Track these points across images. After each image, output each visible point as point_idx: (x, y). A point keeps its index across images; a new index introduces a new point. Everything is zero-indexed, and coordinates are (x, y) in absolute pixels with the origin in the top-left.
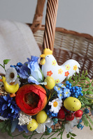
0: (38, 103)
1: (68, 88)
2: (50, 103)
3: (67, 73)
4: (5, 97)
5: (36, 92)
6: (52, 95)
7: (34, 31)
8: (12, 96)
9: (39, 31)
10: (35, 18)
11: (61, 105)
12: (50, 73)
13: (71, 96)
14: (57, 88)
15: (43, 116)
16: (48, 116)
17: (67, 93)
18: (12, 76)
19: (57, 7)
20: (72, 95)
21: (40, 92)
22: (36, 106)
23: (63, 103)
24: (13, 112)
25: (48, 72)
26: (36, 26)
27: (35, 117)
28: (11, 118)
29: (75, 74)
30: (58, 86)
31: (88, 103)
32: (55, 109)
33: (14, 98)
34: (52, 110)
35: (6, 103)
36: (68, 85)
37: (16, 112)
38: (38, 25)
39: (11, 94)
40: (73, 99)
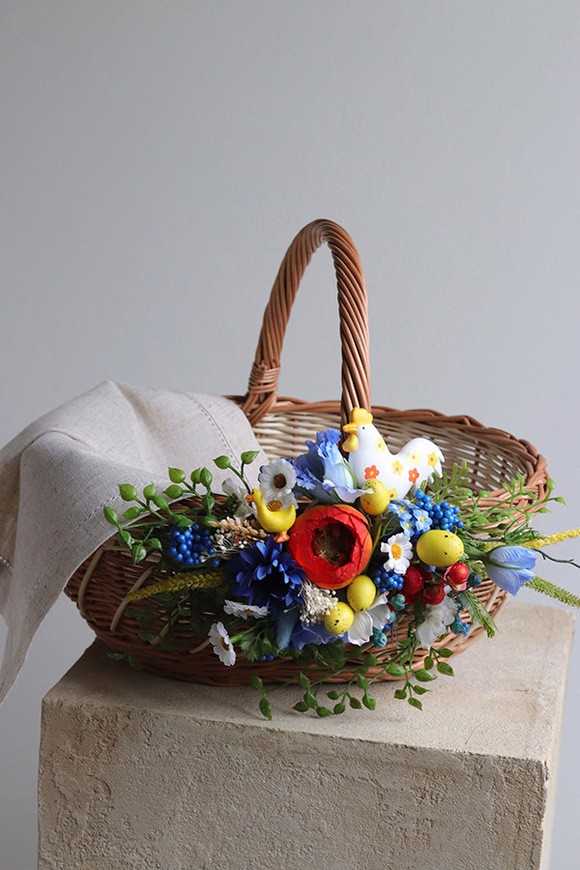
0: (352, 550)
1: (423, 508)
2: (385, 548)
3: (414, 475)
4: (261, 546)
5: (345, 520)
6: (385, 525)
7: (254, 419)
8: (280, 540)
9: (269, 417)
10: (256, 374)
11: (411, 555)
12: (372, 472)
13: (433, 527)
14: (394, 506)
15: (366, 590)
16: (379, 590)
17: (423, 520)
18: (280, 482)
19: (367, 304)
20: (437, 524)
21: (354, 520)
22: (347, 560)
23: (414, 550)
24: (287, 581)
25: (368, 470)
26: (259, 402)
27: (343, 596)
28: (277, 606)
29: (434, 475)
30: (398, 504)
31: (477, 552)
32: (399, 564)
33: (285, 543)
34: (391, 564)
35: (265, 562)
36: (423, 500)
37: (296, 581)
38: (267, 395)
39: (277, 534)
40: (438, 535)
